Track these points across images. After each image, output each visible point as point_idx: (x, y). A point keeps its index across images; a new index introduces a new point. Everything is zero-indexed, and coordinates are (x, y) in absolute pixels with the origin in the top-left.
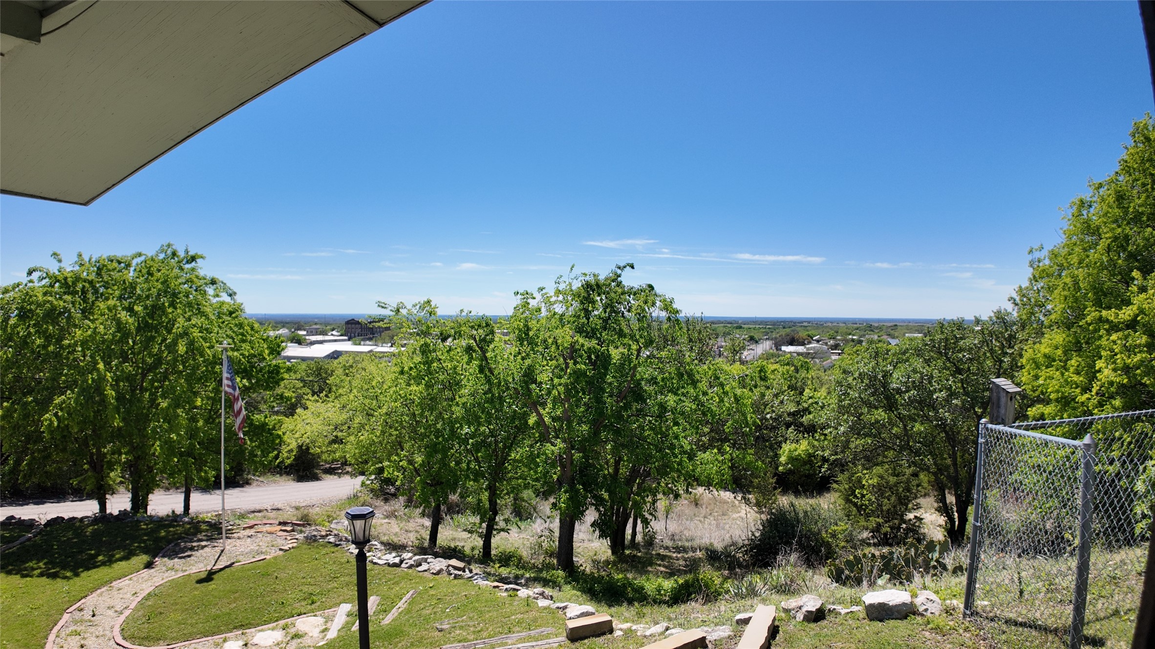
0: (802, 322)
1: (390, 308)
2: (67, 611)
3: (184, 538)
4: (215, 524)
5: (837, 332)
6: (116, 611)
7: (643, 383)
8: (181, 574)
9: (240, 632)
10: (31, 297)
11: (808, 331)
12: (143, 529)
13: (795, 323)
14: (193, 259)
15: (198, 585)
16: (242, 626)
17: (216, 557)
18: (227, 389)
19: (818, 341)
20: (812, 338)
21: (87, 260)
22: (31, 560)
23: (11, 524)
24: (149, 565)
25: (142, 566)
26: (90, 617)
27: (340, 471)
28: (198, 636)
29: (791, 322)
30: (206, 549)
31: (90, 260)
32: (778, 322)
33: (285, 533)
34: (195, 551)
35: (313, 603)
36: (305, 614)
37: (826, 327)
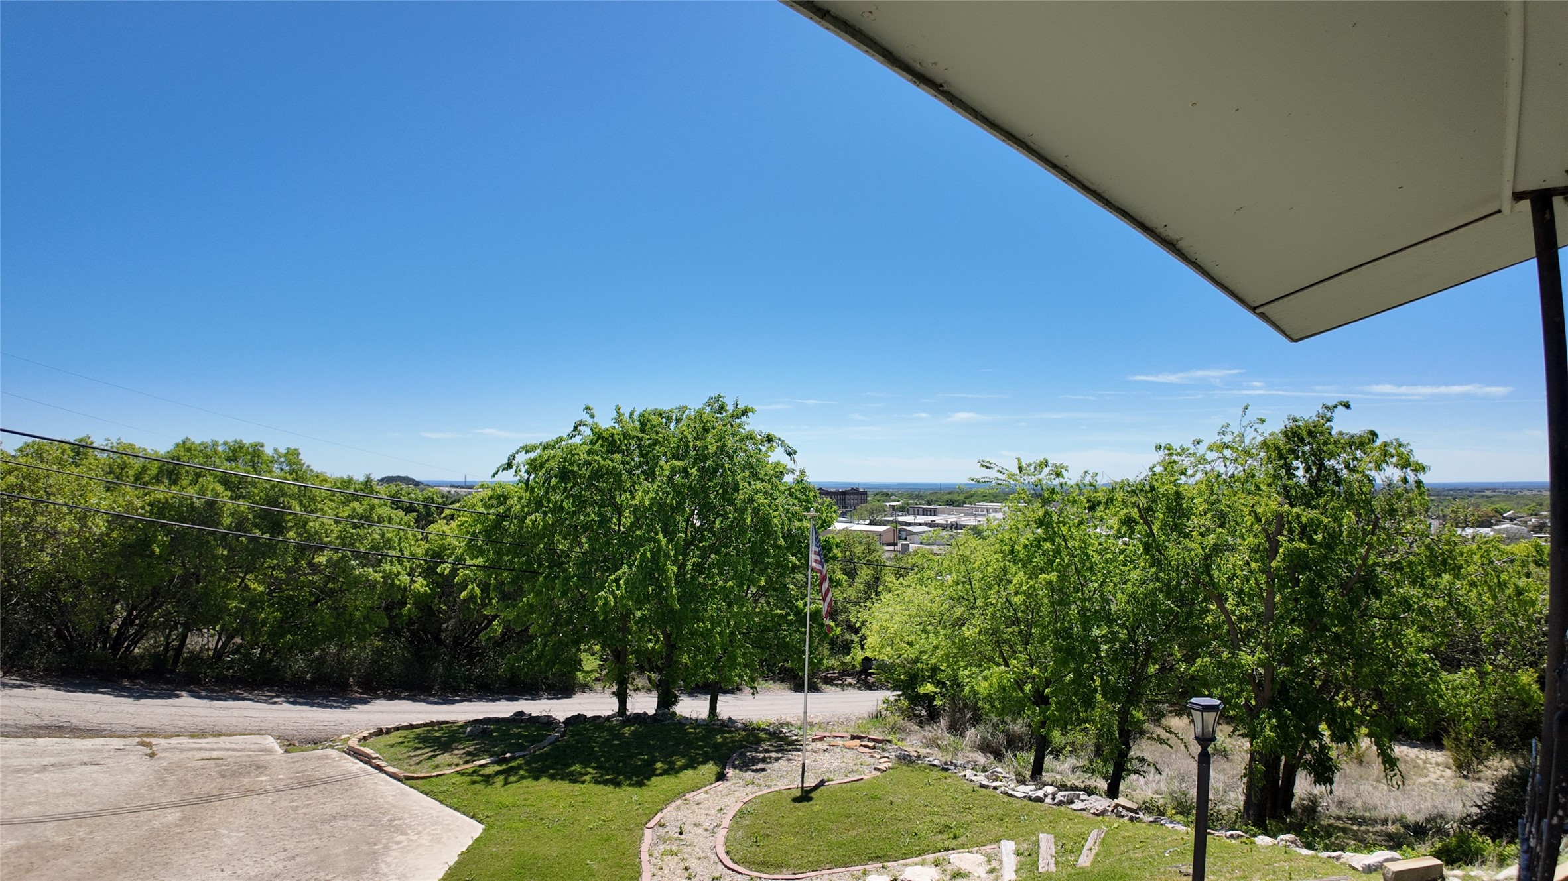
0: (1483, 490)
1: (997, 469)
2: (648, 826)
3: (747, 747)
4: (775, 733)
5: (1541, 505)
6: (706, 830)
7: (1378, 569)
8: (767, 791)
9: (881, 865)
10: (573, 456)
11: (1493, 503)
12: (691, 733)
13: (1472, 491)
14: (744, 412)
15: (797, 805)
16: (878, 858)
17: (800, 772)
18: (814, 565)
19: (1511, 519)
20: (1502, 515)
21: (627, 415)
22: (574, 764)
23: (522, 721)
24: (721, 777)
25: (714, 778)
26: (677, 835)
27: (840, 682)
28: (828, 866)
29: (1466, 489)
30: (781, 762)
31: (632, 414)
32: (1444, 490)
33: (867, 750)
34: (768, 763)
35: (955, 837)
36: (953, 849)
37: (1523, 497)
